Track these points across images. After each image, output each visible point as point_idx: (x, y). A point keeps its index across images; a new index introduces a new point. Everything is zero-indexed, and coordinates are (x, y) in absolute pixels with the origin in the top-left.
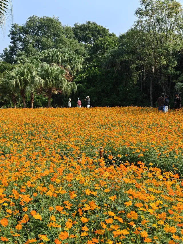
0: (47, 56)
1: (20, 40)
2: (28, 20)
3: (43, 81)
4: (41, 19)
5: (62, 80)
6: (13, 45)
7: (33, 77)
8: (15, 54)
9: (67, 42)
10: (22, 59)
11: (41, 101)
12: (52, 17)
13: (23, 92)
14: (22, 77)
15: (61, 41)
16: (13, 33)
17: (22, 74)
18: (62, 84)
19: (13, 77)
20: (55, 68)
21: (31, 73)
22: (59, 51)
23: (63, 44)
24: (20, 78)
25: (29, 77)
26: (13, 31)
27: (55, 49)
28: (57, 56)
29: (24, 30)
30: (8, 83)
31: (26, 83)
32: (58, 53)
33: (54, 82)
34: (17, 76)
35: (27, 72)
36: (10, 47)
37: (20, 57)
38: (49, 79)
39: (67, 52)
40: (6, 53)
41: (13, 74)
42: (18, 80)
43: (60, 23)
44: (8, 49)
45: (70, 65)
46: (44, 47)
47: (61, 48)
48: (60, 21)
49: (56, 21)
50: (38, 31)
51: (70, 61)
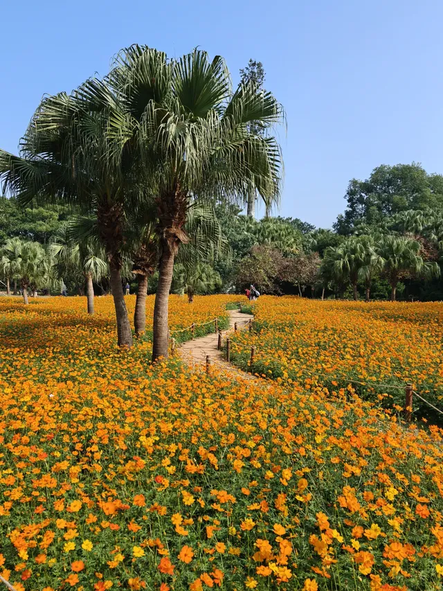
0: (400, 223)
1: (361, 201)
2: (373, 173)
3: (383, 261)
4: (394, 168)
5: (414, 259)
6: (350, 209)
7: (369, 255)
8: (353, 222)
9: (434, 199)
10: (362, 229)
11: (386, 289)
12: (411, 165)
13: (354, 276)
14: (353, 256)
15: (424, 199)
16: (351, 193)
17: (354, 251)
18: (415, 265)
19: (339, 257)
20: (404, 241)
21: (367, 248)
22: (419, 213)
23: (425, 202)
24: (349, 256)
25: (363, 255)
26: (351, 190)
27: (413, 212)
28: (416, 222)
29: (367, 188)
30: (333, 265)
31: (358, 264)
32: (418, 217)
33: (401, 261)
34: (345, 255)
35: (361, 248)
36: (347, 213)
37: (359, 226)
38: (393, 257)
39: (432, 215)
40: (340, 221)
41: (340, 251)
42: (347, 259)
43: (424, 171)
44: (344, 215)
45: (437, 234)
46: (398, 208)
47: (422, 209)
48: (423, 168)
49: (417, 169)
50: (388, 187)
51: (437, 228)
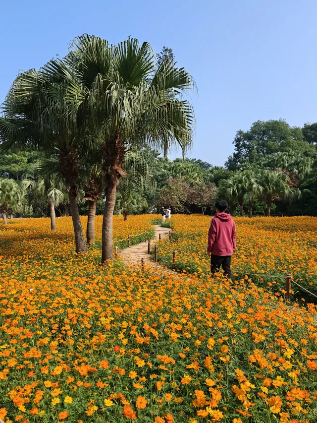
0: (272, 161)
1: (244, 146)
2: (253, 126)
3: (261, 188)
4: (267, 123)
5: (283, 186)
6: (238, 152)
7: (251, 184)
8: (239, 161)
9: (295, 144)
10: (245, 166)
11: (263, 208)
12: (278, 120)
13: (241, 199)
14: (240, 185)
15: (288, 144)
16: (238, 140)
17: (240, 182)
18: (284, 191)
19: (230, 186)
20: (275, 174)
21: (249, 179)
22: (285, 154)
23: (289, 146)
24: (237, 185)
25: (247, 185)
26: (238, 138)
27: (281, 153)
28: (283, 160)
29: (248, 137)
30: (226, 192)
31: (244, 191)
32: (284, 157)
33: (275, 188)
34: (234, 184)
35: (245, 180)
36: (235, 155)
37: (243, 164)
39: (294, 155)
40: (230, 161)
41: (230, 182)
42: (235, 187)
43: (288, 125)
44: (233, 156)
45: (298, 169)
46: (270, 151)
47: (287, 151)
48: (287, 123)
49: (283, 123)
50: (263, 136)
51: (298, 165)
